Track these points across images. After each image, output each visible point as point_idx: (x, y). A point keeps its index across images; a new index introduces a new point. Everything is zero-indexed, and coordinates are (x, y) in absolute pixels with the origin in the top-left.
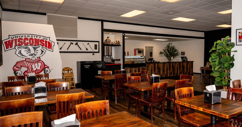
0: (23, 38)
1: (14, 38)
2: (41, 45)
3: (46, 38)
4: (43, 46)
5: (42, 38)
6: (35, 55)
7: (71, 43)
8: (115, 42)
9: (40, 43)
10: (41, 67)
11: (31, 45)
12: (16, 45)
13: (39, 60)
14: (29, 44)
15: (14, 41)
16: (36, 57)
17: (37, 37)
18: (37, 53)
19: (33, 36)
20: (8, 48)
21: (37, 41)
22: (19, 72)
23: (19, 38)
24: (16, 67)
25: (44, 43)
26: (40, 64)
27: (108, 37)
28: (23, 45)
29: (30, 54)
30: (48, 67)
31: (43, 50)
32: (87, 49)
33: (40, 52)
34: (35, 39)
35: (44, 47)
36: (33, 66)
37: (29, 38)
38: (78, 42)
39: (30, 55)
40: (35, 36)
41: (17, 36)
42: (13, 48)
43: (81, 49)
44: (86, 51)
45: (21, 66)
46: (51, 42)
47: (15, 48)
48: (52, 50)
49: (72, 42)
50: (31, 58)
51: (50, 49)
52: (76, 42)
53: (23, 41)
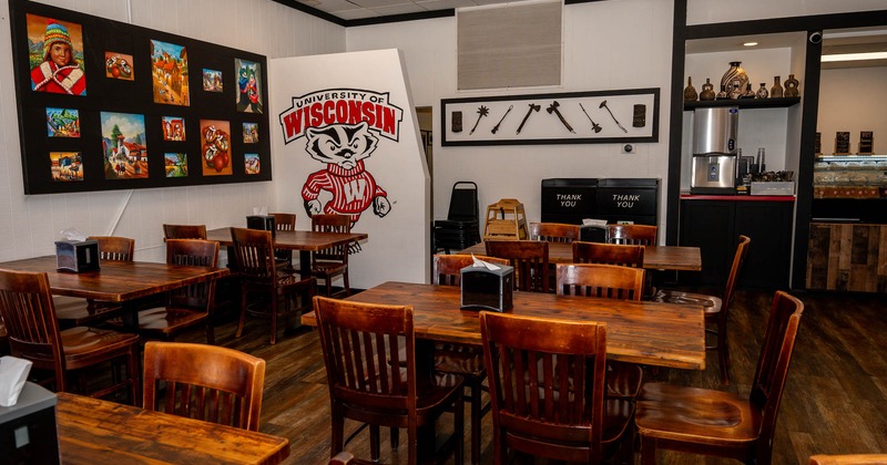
0: (323, 102)
1: (304, 106)
2: (365, 120)
3: (378, 96)
4: (370, 123)
5: (367, 99)
6: (352, 153)
7: (532, 107)
8: (770, 86)
9: (363, 115)
10: (365, 194)
11: (342, 122)
12: (307, 126)
13: (360, 171)
14: (336, 121)
15: (303, 114)
16: (352, 159)
17: (355, 94)
18: (356, 147)
19: (347, 92)
20: (292, 135)
21: (356, 109)
22: (315, 204)
23: (313, 103)
24: (309, 188)
25: (374, 113)
26: (362, 183)
27: (736, 64)
28: (324, 124)
29: (340, 150)
30: (384, 195)
31: (372, 138)
32: (597, 128)
33: (362, 143)
34: (351, 103)
35: (374, 127)
36: (347, 186)
37: (335, 101)
38: (557, 100)
39: (339, 154)
40: (351, 92)
41: (308, 97)
42: (302, 133)
43: (570, 129)
44: (593, 135)
45: (320, 187)
46: (391, 108)
47: (305, 134)
48: (395, 137)
49: (536, 102)
50: (340, 164)
51: (389, 135)
52: (551, 101)
53: (322, 112)
